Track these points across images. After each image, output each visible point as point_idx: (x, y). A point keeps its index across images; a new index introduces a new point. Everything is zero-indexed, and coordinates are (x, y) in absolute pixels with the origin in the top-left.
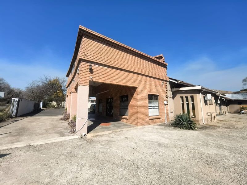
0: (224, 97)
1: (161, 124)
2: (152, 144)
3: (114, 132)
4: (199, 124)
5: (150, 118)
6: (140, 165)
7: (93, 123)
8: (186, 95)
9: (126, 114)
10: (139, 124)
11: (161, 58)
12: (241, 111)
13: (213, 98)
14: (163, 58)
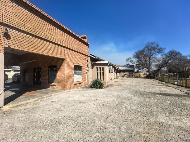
0: (118, 69)
1: (83, 87)
2: (74, 103)
3: (40, 98)
4: (105, 85)
5: (75, 83)
6: (62, 121)
7: (15, 93)
8: (100, 67)
9: (55, 81)
10: (65, 89)
11: (85, 38)
12: (124, 76)
13: (113, 68)
14: (87, 39)
